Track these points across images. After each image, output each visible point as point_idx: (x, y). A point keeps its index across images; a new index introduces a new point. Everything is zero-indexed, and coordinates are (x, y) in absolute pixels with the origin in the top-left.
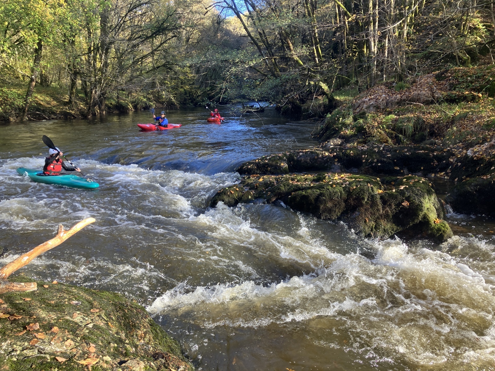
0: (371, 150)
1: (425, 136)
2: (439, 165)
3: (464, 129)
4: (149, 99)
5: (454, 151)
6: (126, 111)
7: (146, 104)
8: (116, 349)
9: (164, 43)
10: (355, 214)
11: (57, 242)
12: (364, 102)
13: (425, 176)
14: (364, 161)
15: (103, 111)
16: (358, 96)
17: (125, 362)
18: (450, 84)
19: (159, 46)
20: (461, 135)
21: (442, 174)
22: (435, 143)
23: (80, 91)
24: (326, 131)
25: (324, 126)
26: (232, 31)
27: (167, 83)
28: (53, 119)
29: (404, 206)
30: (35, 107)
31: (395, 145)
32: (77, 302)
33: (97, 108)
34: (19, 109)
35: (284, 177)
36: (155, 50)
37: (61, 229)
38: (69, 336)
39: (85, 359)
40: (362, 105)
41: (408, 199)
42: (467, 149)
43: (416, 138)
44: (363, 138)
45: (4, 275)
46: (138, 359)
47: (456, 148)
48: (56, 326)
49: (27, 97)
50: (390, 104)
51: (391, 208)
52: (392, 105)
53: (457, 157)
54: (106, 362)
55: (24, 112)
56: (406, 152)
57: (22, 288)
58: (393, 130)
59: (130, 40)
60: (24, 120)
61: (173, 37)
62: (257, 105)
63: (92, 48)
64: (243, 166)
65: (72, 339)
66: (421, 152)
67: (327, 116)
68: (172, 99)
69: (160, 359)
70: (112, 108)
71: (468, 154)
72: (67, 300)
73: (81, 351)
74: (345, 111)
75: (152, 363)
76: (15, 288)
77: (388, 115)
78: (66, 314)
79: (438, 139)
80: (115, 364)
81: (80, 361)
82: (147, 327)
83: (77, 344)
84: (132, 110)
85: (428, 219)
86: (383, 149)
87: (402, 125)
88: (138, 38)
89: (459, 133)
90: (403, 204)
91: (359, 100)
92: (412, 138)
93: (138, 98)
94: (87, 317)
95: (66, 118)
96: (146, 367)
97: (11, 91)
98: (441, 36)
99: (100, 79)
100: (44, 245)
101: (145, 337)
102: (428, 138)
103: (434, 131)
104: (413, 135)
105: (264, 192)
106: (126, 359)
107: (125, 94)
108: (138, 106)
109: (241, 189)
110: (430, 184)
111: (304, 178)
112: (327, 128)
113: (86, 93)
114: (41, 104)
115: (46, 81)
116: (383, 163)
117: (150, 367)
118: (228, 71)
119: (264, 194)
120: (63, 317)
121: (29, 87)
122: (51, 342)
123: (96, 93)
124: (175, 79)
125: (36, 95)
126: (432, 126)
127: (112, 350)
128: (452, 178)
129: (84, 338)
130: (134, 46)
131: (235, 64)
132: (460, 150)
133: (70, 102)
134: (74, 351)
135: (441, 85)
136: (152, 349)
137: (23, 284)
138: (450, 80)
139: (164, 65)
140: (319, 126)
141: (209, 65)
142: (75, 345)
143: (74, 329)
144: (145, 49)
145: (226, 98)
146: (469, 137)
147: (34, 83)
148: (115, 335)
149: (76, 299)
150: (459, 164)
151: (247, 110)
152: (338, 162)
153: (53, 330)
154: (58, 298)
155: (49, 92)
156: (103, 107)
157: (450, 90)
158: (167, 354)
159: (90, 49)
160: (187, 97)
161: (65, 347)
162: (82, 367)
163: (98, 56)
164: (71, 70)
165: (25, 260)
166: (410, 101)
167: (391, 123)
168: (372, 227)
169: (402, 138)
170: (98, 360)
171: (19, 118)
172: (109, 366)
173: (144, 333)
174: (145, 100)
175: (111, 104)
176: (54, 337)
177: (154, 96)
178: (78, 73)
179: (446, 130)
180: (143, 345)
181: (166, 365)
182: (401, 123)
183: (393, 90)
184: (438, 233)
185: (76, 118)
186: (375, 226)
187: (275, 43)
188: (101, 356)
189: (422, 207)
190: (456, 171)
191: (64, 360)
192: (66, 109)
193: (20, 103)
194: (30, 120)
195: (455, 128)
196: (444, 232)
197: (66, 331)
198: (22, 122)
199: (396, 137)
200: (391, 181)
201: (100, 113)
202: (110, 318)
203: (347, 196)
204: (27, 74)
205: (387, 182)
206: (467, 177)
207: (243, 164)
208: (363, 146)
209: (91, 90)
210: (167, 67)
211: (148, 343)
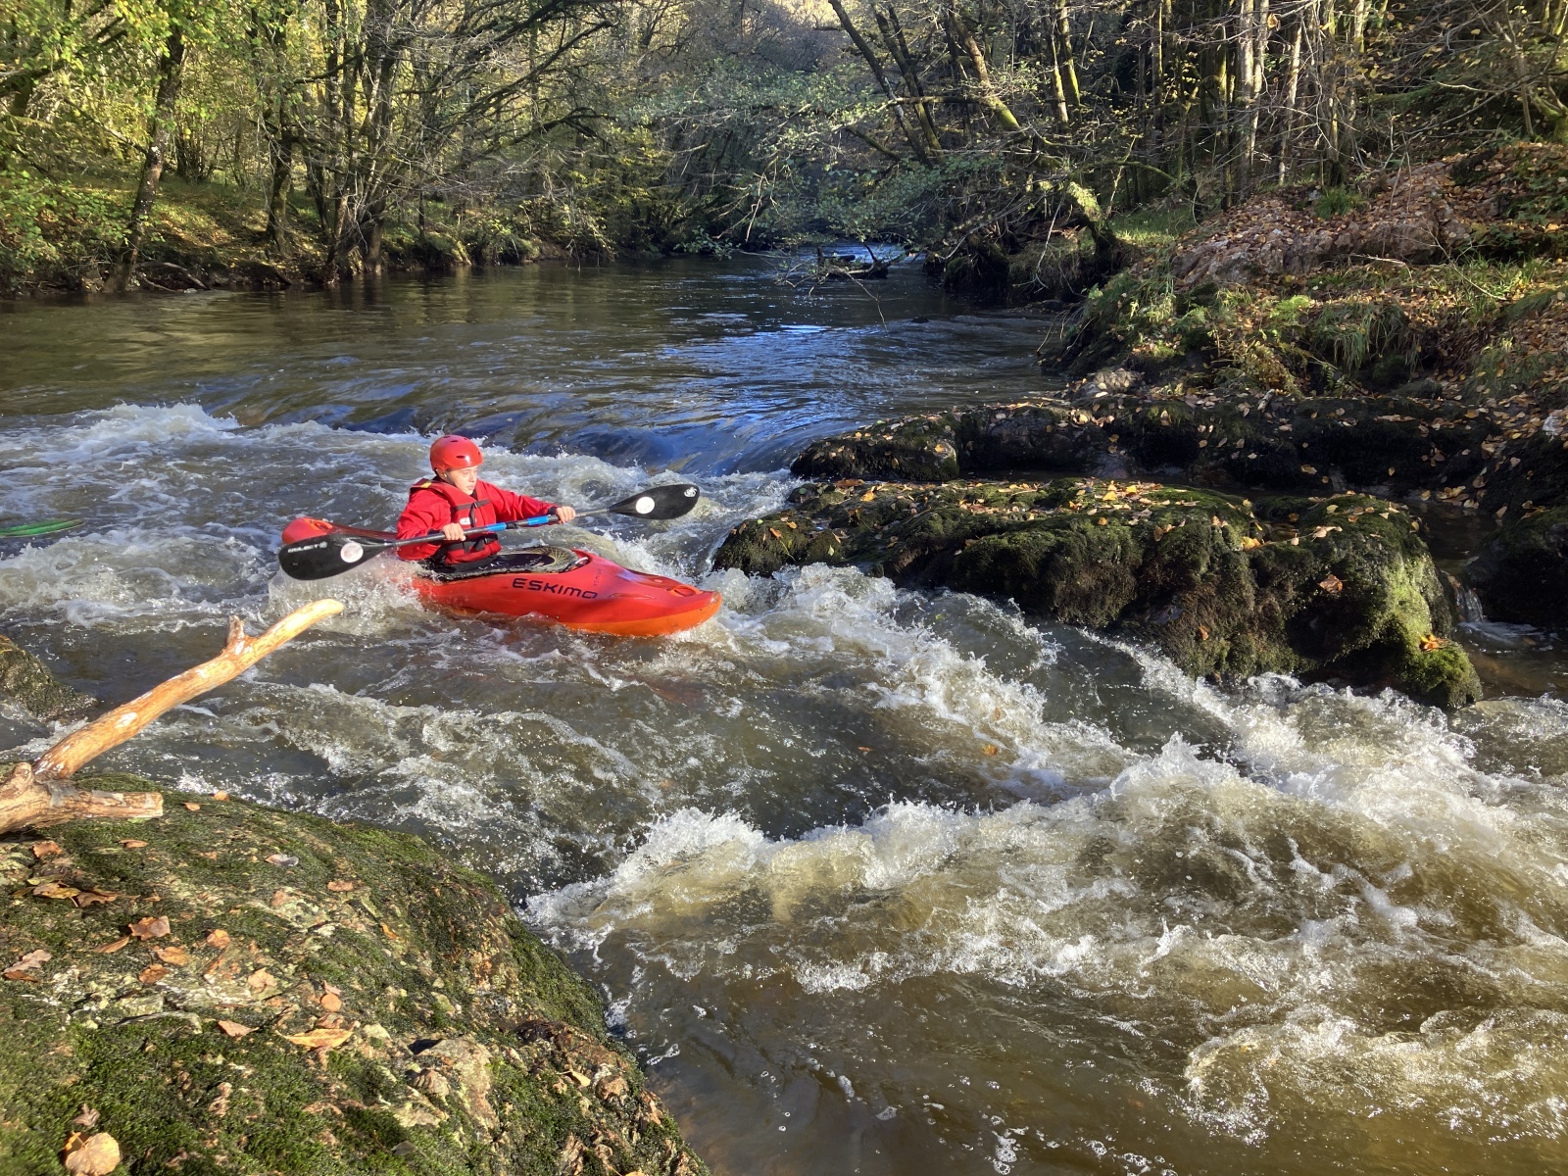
0: (1229, 408)
1: (1408, 368)
2: (1445, 463)
3: (1537, 347)
4: (519, 229)
5: (1500, 418)
6: (448, 266)
7: (510, 244)
8: (403, 1004)
9: (568, 46)
10: (1165, 614)
11: (224, 672)
12: (1213, 252)
13: (1398, 496)
14: (1203, 443)
15: (374, 264)
16: (1194, 232)
17: (430, 1044)
18: (1499, 198)
19: (555, 57)
20: (1524, 366)
21: (1457, 491)
22: (1439, 392)
23: (303, 197)
24: (1085, 344)
25: (1078, 327)
26: (792, 9)
27: (579, 180)
28: (217, 285)
29: (1325, 591)
30: (160, 247)
31: (1307, 394)
32: (285, 858)
33: (354, 253)
34: (113, 252)
35: (942, 491)
36: (543, 69)
37: (237, 632)
38: (262, 961)
39: (308, 1031)
40: (1205, 261)
41: (1339, 570)
42: (1544, 414)
43: (1376, 373)
44: (1203, 370)
45: (61, 766)
46: (471, 1037)
47: (1505, 410)
48: (222, 927)
49: (135, 216)
50: (1295, 262)
51: (1284, 597)
52: (1303, 263)
53: (1508, 437)
54: (374, 1042)
55: (127, 261)
56: (1341, 418)
57: (115, 809)
58: (1302, 345)
59: (460, 33)
60: (129, 287)
61: (598, 27)
62: (864, 256)
63: (340, 60)
64: (815, 452)
65: (270, 970)
66: (1391, 418)
67: (1091, 295)
68: (592, 232)
69: (541, 1041)
70: (402, 257)
71: (1546, 428)
72: (255, 850)
73: (296, 1007)
74: (1147, 281)
75: (513, 1052)
76: (94, 809)
77: (1290, 295)
78: (254, 894)
79: (1447, 378)
80: (401, 1049)
81: (292, 1034)
82: (500, 941)
83: (285, 984)
84: (464, 264)
85: (1400, 636)
86: (1268, 407)
87: (1331, 328)
88: (488, 27)
89: (1518, 360)
90: (1322, 585)
91: (1195, 245)
92: (1366, 373)
93: (484, 225)
94: (315, 904)
95: (260, 283)
96: (494, 1062)
97: (86, 194)
98: (1478, 37)
99: (366, 161)
100: (183, 680)
101: (494, 972)
102: (1416, 375)
103: (1437, 352)
104: (1368, 364)
105: (878, 537)
106: (434, 1036)
107: (445, 213)
108: (486, 251)
109: (803, 527)
110: (1415, 524)
111: (1007, 495)
112: (1090, 334)
113: (321, 206)
114: (180, 239)
115: (194, 164)
116: (1265, 453)
117: (507, 1061)
118: (774, 141)
119: (877, 542)
120: (244, 901)
121: (142, 183)
122: (207, 976)
123: (352, 206)
124: (603, 165)
125: (165, 208)
126: (1432, 336)
127: (392, 1006)
128: (1488, 508)
129: (306, 968)
130: (474, 55)
131: (797, 119)
132: (1521, 415)
133: (271, 233)
134: (277, 1004)
135: (1468, 199)
136: (514, 1009)
137: (119, 796)
138: (1499, 184)
139: (569, 120)
140: (1063, 329)
141: (712, 120)
142: (279, 986)
143: (277, 939)
144: (508, 65)
145: (764, 230)
146: (1552, 373)
147: (158, 171)
148: (403, 963)
149: (282, 848)
150: (1515, 461)
151: (832, 270)
152: (1120, 445)
153: (211, 939)
154: (229, 842)
155: (205, 201)
156: (375, 252)
157: (1498, 216)
158: (562, 1027)
159: (332, 61)
160: (641, 223)
161: (247, 993)
162: (300, 1054)
163: (359, 86)
164: (275, 131)
165: (127, 724)
166: (1363, 251)
167: (1296, 323)
168: (1220, 655)
169: (1331, 374)
170: (348, 1034)
171: (111, 280)
172: (383, 1055)
173: (490, 961)
174: (507, 231)
175: (400, 242)
176: (215, 960)
177: (536, 221)
178: (296, 140)
179: (1478, 349)
180: (487, 996)
181: (558, 1059)
182: (1330, 322)
183: (1308, 213)
184: (1431, 681)
185: (288, 284)
186: (1231, 653)
187: (928, 52)
188: (357, 1024)
189: (1385, 595)
190: (1502, 485)
191: (244, 1030)
192: (259, 255)
193: (114, 232)
194: (145, 287)
195: (1507, 344)
196: (1450, 677)
197: (253, 943)
198: (121, 294)
199: (1312, 368)
200: (1289, 511)
201: (365, 271)
202: (387, 910)
203: (1144, 556)
204: (135, 141)
205: (1275, 513)
206: (1537, 503)
207: (813, 445)
208: (1202, 397)
209: (338, 194)
210: (580, 125)
211: (504, 992)
